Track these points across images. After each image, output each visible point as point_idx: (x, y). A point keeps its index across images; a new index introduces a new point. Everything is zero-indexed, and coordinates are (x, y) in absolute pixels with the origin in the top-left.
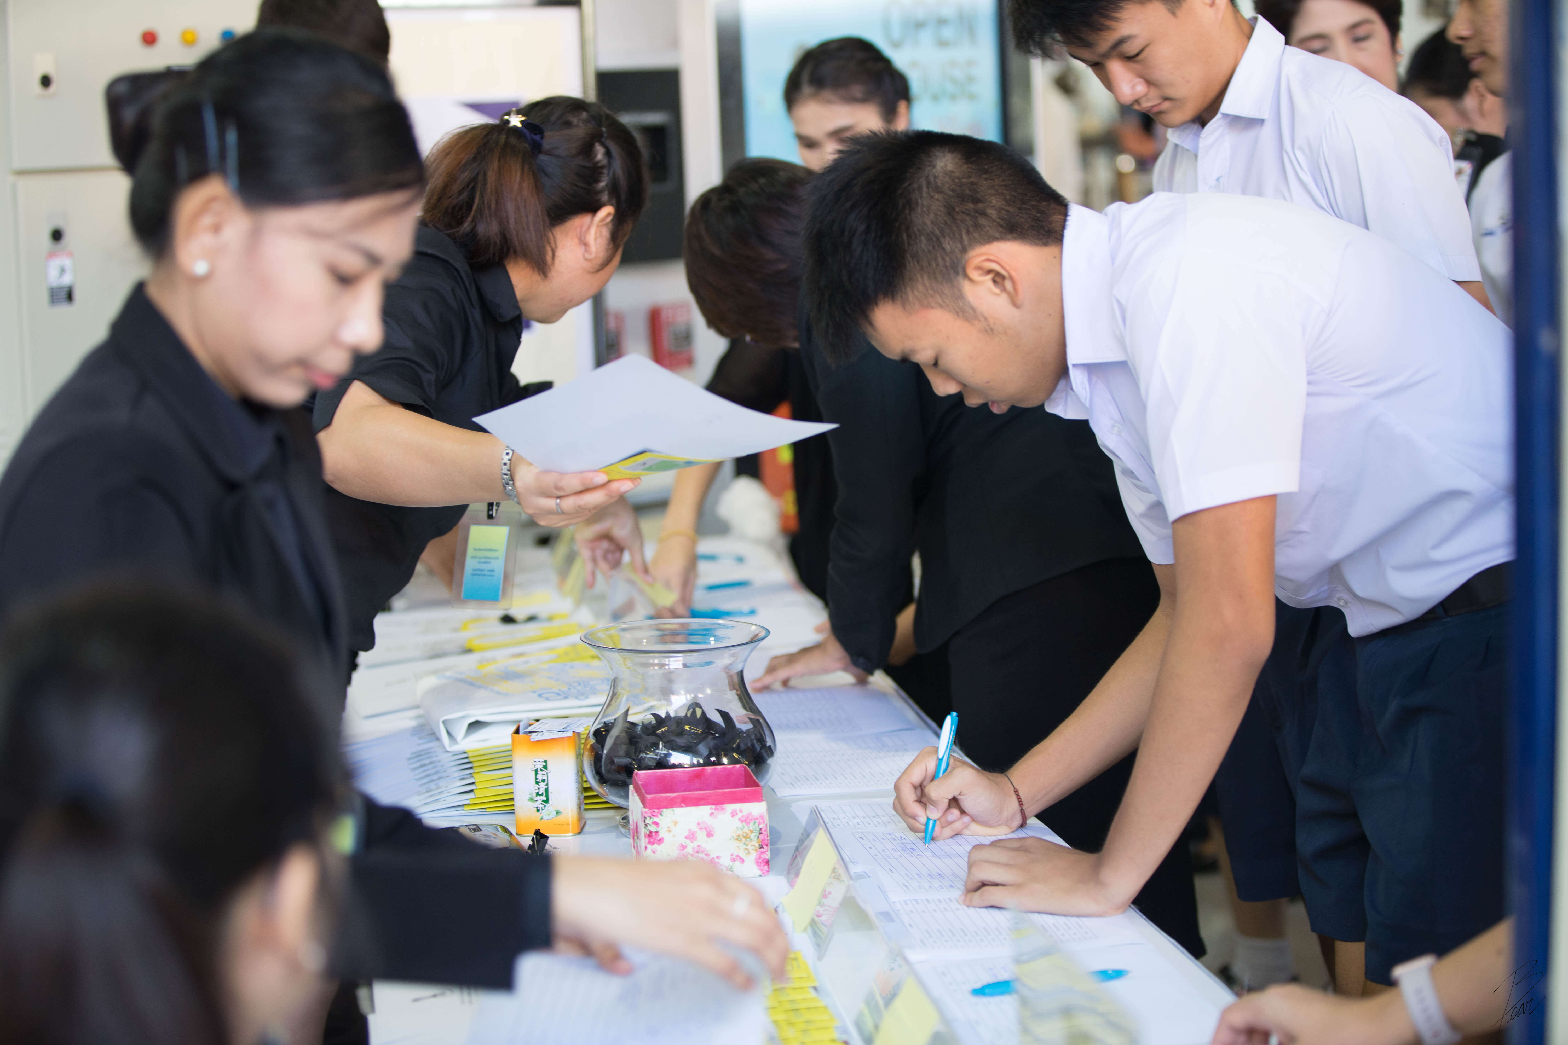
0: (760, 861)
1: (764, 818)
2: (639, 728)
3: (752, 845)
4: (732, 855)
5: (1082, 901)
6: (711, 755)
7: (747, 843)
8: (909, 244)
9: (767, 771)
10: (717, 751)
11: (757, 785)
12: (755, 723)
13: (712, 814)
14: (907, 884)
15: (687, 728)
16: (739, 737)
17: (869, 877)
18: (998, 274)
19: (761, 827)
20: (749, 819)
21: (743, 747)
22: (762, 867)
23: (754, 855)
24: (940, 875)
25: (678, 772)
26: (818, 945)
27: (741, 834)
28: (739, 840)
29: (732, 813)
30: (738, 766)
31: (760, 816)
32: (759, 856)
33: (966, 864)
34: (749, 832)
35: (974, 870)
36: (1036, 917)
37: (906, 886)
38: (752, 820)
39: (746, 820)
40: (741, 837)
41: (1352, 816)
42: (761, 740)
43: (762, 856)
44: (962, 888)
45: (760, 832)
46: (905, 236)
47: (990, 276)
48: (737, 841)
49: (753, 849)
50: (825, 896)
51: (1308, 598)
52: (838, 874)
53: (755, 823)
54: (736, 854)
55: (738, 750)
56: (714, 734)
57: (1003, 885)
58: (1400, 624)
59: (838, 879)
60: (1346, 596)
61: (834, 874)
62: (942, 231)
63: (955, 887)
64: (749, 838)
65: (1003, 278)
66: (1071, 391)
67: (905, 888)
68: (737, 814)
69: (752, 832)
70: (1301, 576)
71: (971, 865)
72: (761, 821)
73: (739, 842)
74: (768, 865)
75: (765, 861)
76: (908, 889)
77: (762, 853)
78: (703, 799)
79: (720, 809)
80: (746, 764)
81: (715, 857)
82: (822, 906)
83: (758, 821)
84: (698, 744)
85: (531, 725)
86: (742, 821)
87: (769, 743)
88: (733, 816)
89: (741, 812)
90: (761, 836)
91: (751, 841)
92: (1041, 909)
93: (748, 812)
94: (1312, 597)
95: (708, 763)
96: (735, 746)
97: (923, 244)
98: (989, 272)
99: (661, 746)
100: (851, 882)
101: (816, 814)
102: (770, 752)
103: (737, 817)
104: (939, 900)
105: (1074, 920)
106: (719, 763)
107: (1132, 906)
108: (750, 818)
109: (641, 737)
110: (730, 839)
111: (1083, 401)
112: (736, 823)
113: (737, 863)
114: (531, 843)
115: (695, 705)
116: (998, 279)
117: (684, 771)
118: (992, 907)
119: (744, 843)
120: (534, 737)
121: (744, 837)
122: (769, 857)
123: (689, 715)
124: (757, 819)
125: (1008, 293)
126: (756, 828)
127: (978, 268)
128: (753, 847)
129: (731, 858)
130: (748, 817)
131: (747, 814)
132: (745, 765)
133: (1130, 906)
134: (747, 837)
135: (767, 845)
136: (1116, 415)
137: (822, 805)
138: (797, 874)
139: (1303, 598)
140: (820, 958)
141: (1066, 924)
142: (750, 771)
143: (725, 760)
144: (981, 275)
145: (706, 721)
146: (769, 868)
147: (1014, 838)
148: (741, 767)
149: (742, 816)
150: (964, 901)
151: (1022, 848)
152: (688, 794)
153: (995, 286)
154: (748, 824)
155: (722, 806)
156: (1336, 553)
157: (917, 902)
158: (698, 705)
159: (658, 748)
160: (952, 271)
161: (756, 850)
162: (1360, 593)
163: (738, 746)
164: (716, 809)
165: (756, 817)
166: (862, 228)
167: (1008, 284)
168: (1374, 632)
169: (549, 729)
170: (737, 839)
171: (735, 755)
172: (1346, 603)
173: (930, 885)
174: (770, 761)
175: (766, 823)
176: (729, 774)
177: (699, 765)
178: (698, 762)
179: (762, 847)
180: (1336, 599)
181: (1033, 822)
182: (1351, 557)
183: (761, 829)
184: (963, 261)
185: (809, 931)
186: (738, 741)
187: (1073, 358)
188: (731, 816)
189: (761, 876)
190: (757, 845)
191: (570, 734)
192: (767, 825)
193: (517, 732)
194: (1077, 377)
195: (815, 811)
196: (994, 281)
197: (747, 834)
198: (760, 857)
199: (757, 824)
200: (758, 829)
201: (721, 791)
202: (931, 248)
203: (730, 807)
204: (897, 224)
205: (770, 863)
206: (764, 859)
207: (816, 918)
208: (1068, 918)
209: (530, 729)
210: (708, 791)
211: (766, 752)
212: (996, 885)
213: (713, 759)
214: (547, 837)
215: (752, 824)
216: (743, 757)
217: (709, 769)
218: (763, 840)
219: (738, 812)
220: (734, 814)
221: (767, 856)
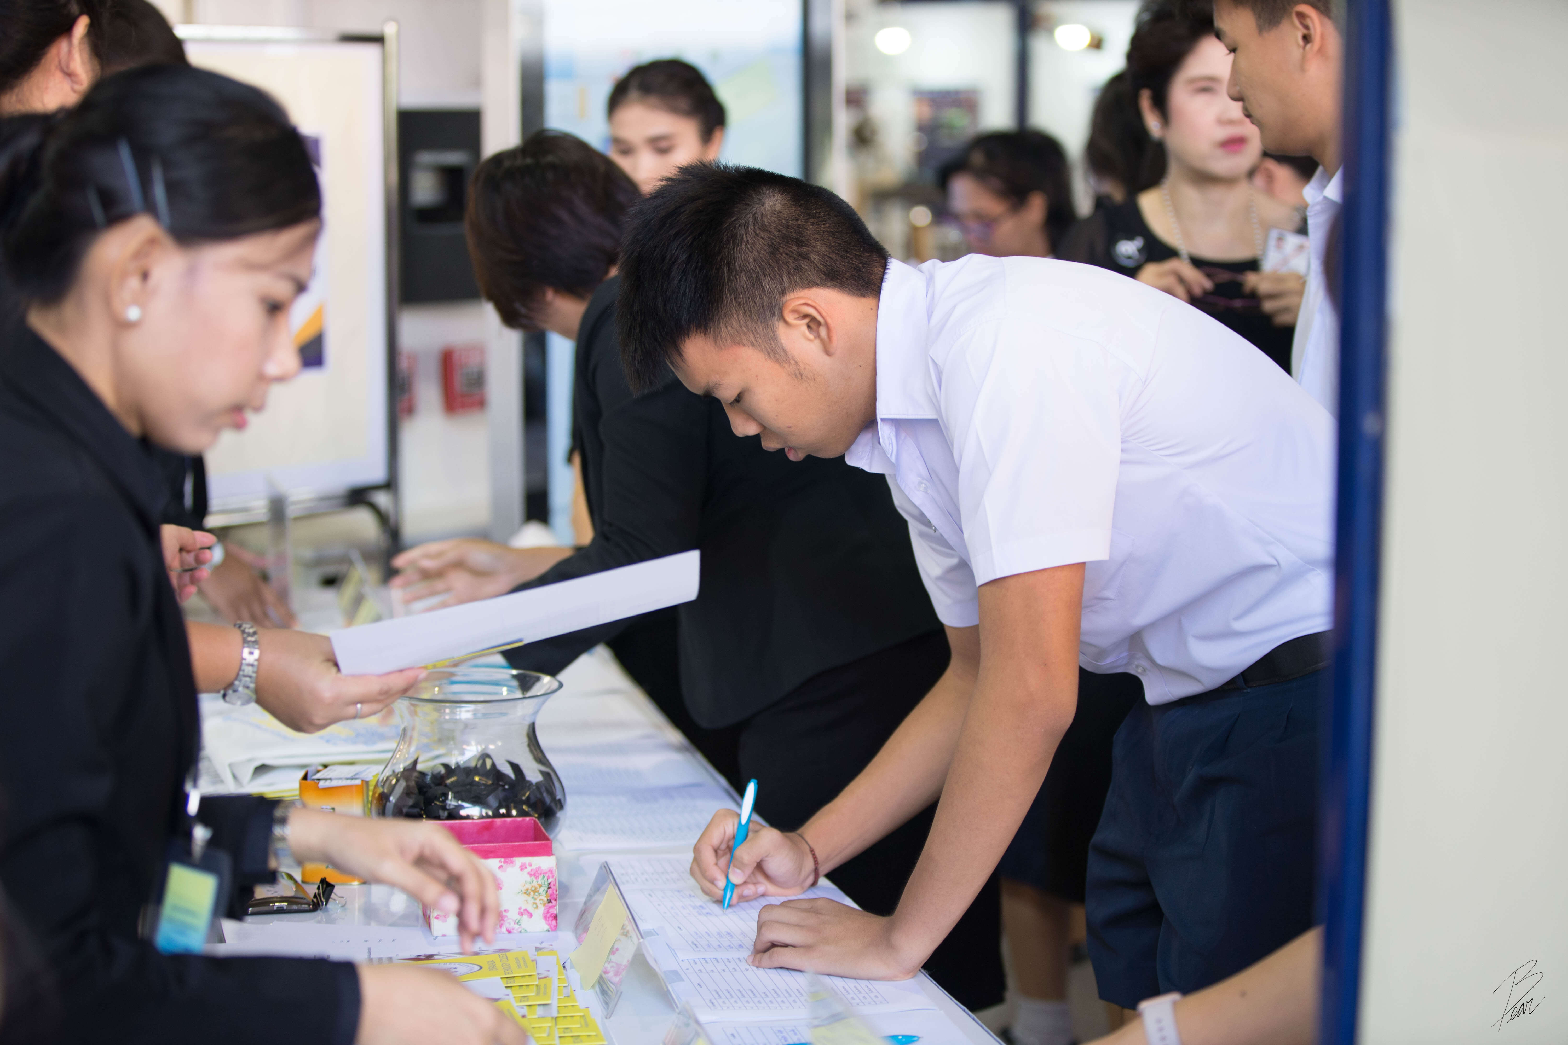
0: (548, 915)
1: (554, 872)
2: (429, 778)
3: (540, 900)
4: (520, 908)
5: (873, 965)
6: (500, 807)
7: (536, 897)
8: (729, 278)
9: (557, 824)
10: (506, 802)
11: (547, 839)
12: (546, 775)
13: (501, 867)
14: (696, 943)
15: (477, 779)
16: (529, 789)
17: (658, 934)
18: (813, 319)
19: (549, 881)
20: (538, 874)
21: (533, 800)
22: (550, 922)
23: (542, 909)
24: (729, 934)
25: (467, 823)
26: (607, 1003)
27: (530, 888)
28: (527, 894)
29: (521, 866)
30: (528, 819)
31: (550, 871)
32: (547, 910)
33: (756, 924)
34: (538, 886)
35: (763, 930)
36: (827, 980)
37: (695, 945)
38: (541, 874)
39: (535, 874)
40: (529, 891)
41: (1145, 884)
42: (552, 794)
43: (550, 911)
44: (752, 948)
45: (549, 886)
46: (725, 270)
47: (806, 321)
48: (525, 895)
49: (540, 903)
50: (613, 951)
51: (1107, 664)
52: (626, 931)
53: (544, 877)
54: (524, 908)
55: (528, 802)
56: (503, 786)
57: (794, 946)
58: (1198, 693)
59: (626, 936)
60: (1144, 663)
61: (622, 931)
62: (763, 269)
63: (744, 947)
64: (538, 892)
65: (819, 324)
66: (879, 445)
67: (694, 947)
68: (526, 868)
69: (541, 886)
70: (1104, 642)
71: (761, 926)
72: (551, 875)
73: (527, 896)
74: (556, 920)
75: (552, 915)
76: (697, 947)
77: (550, 907)
78: (491, 852)
79: (509, 862)
80: (536, 818)
81: (503, 910)
82: (609, 962)
83: (547, 875)
84: (488, 795)
85: (318, 771)
86: (531, 875)
87: (559, 796)
88: (522, 870)
89: (530, 865)
90: (550, 891)
91: (539, 896)
92: (832, 970)
93: (537, 866)
94: (1113, 662)
95: (497, 815)
96: (524, 798)
97: (743, 280)
98: (805, 316)
99: (450, 797)
100: (641, 940)
101: (606, 870)
102: (560, 805)
103: (526, 871)
104: (728, 959)
105: (864, 983)
106: (508, 815)
107: (923, 971)
108: (539, 872)
109: (431, 788)
110: (519, 893)
111: (889, 456)
112: (525, 876)
113: (525, 917)
114: (317, 891)
115: (485, 756)
116: (812, 325)
117: (473, 823)
118: (781, 968)
119: (533, 897)
120: (322, 784)
121: (532, 891)
122: (557, 912)
123: (479, 766)
124: (546, 873)
125: (822, 340)
126: (545, 882)
127: (794, 311)
128: (541, 902)
129: (518, 912)
130: (537, 871)
131: (536, 868)
132: (534, 818)
133: (920, 970)
134: (535, 891)
135: (556, 900)
136: (924, 472)
137: (612, 860)
138: (586, 930)
139: (1102, 664)
140: (608, 1016)
141: (855, 987)
142: (540, 824)
143: (514, 812)
144: (797, 319)
145: (496, 774)
146: (557, 923)
147: (805, 899)
148: (530, 820)
149: (531, 870)
150: (753, 962)
151: (812, 908)
152: (477, 846)
153: (809, 332)
154: (537, 878)
155: (511, 859)
156: (1140, 620)
157: (706, 962)
158: (488, 756)
159: (447, 798)
160: (768, 312)
161: (544, 905)
162: (1159, 660)
163: (528, 798)
164: (505, 862)
165: (546, 871)
166: (683, 257)
167: (823, 332)
168: (1172, 701)
169: (338, 776)
170: (525, 893)
171: (524, 807)
172: (1144, 670)
173: (720, 944)
174: (560, 814)
175: (555, 877)
176: (518, 827)
177: (488, 816)
178: (487, 813)
179: (550, 902)
180: (1134, 666)
181: (824, 882)
182: (1153, 625)
183: (550, 883)
184: (781, 303)
185: (597, 989)
186: (528, 794)
187: (883, 411)
188: (519, 869)
189: (549, 931)
190: (545, 899)
191: (358, 782)
192: (556, 879)
193: (305, 778)
194: (885, 431)
195: (605, 867)
196: (809, 327)
197: (536, 889)
198: (548, 912)
199: (546, 878)
200: (546, 883)
201: (510, 844)
202: (750, 285)
203: (519, 861)
204: (719, 258)
205: (559, 918)
206: (552, 914)
207: (604, 975)
208: (859, 981)
209: (318, 776)
210: (498, 844)
211: (556, 804)
212: (786, 946)
213: (503, 811)
214: (333, 886)
215: (541, 878)
216: (533, 810)
217: (498, 821)
218: (551, 895)
219: (527, 866)
220: (523, 867)
221: (556, 910)
